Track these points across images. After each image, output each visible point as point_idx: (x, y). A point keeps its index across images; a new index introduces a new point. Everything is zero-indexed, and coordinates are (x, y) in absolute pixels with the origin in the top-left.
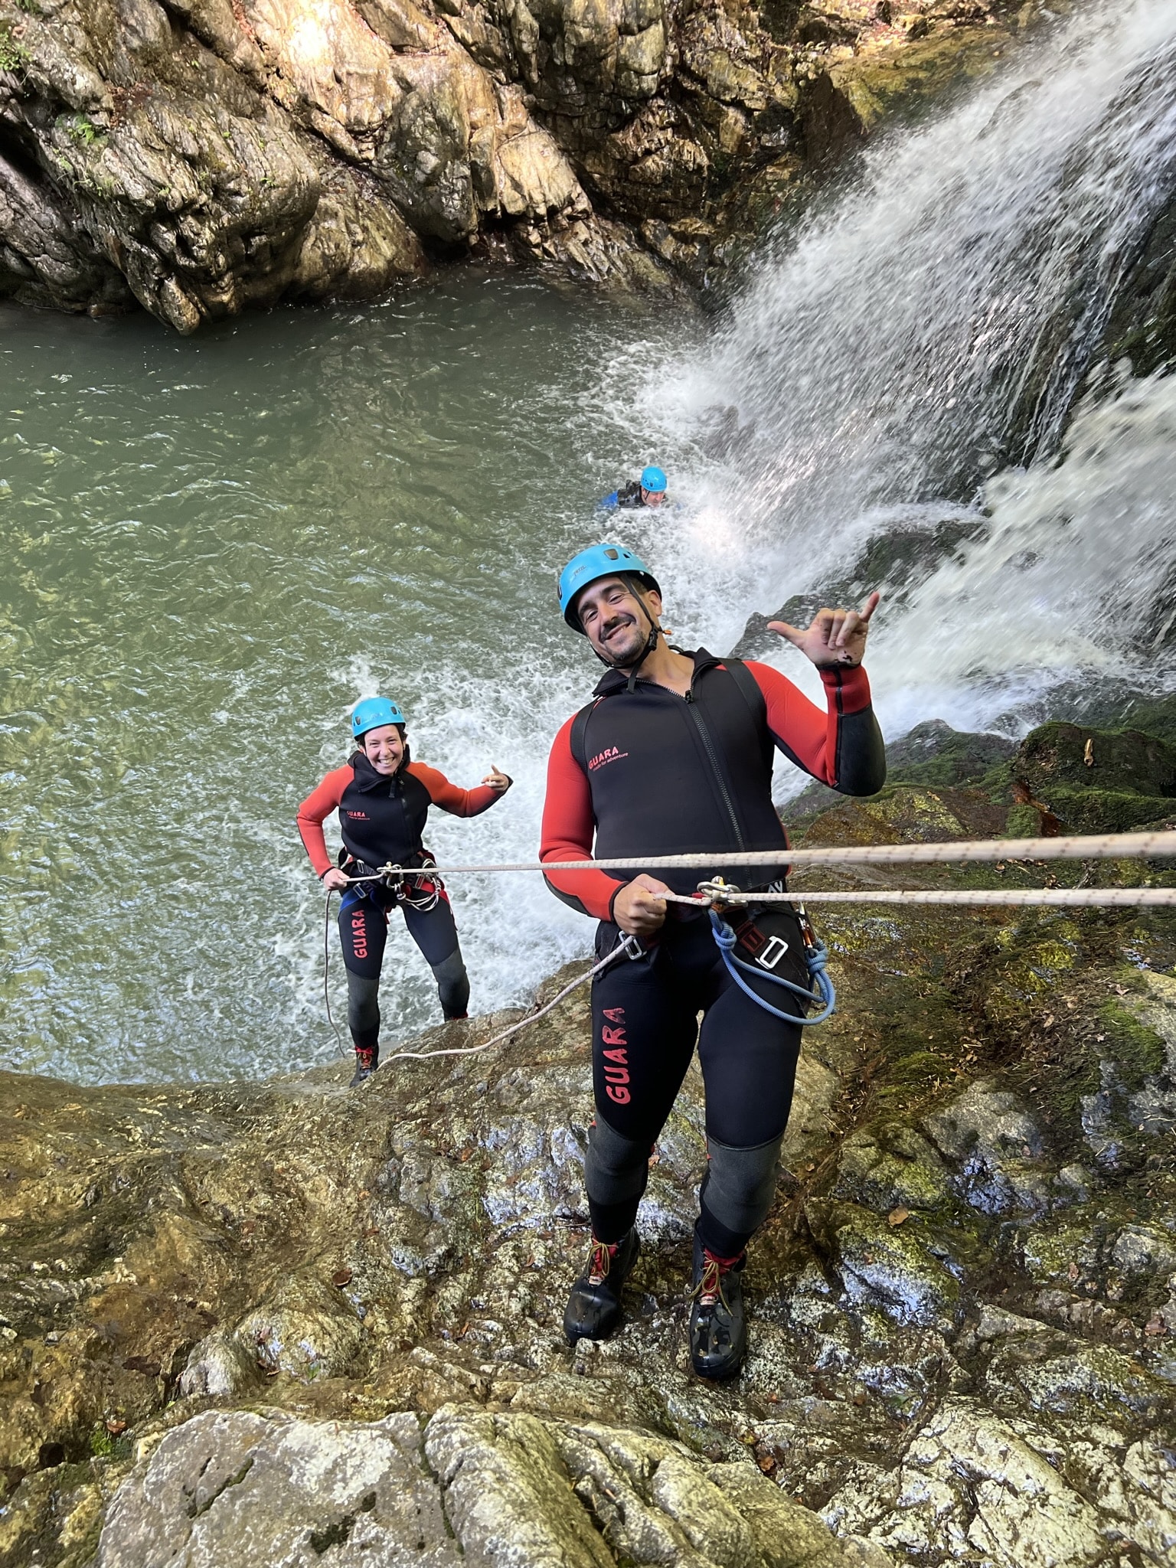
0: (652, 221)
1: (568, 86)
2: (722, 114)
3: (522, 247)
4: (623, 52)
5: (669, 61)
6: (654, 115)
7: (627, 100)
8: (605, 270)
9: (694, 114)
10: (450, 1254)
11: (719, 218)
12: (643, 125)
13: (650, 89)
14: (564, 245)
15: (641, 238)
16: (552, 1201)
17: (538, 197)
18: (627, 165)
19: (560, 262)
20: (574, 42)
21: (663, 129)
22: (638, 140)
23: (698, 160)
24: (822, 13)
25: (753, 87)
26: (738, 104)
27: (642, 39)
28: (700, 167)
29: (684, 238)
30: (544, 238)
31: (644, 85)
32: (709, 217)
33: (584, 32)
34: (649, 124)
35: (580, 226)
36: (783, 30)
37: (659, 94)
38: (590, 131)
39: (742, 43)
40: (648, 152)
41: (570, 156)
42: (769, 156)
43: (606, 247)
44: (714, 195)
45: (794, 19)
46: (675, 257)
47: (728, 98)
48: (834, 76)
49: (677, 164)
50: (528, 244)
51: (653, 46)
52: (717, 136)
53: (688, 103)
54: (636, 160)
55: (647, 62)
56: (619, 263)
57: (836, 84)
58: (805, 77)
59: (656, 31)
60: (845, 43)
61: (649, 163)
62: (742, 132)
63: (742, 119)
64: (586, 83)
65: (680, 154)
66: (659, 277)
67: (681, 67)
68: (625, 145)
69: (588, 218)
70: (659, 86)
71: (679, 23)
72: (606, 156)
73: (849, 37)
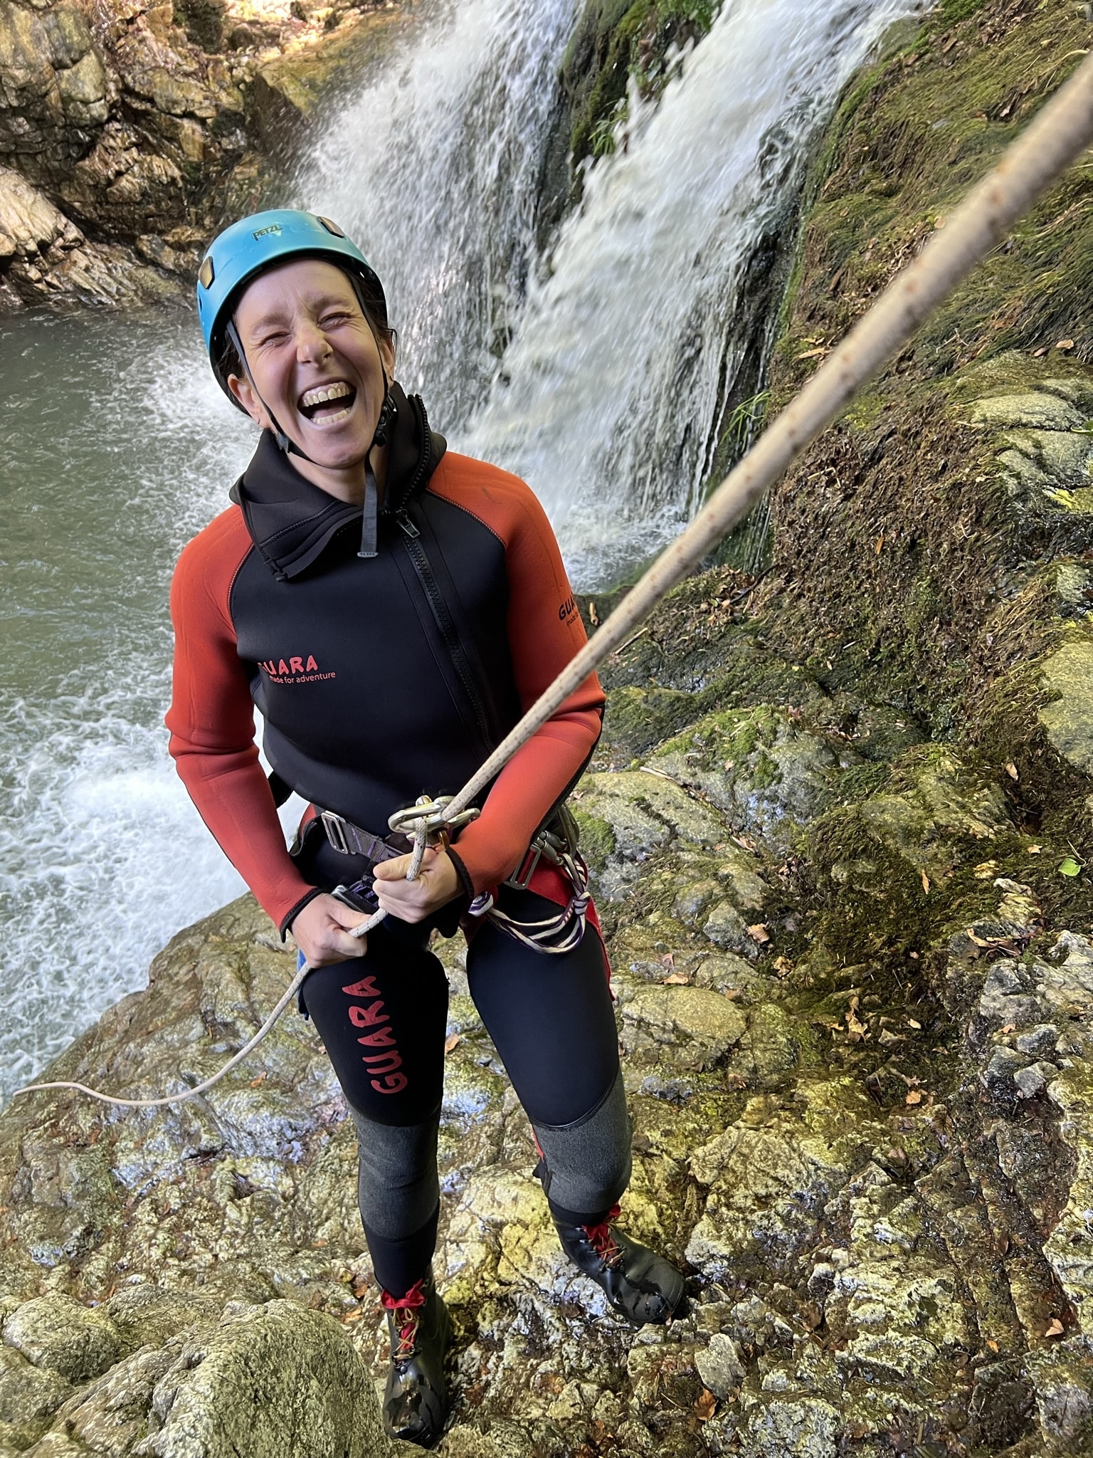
0: (144, 237)
1: (20, 125)
2: (176, 126)
3: (23, 285)
4: (63, 85)
5: (112, 86)
6: (114, 138)
7: (82, 128)
8: (114, 291)
9: (152, 131)
10: (88, 1232)
11: (207, 221)
12: (106, 149)
13: (101, 116)
14: (66, 275)
15: (140, 254)
16: (178, 1147)
17: (23, 234)
18: (102, 189)
19: (67, 292)
20: (12, 85)
21: (127, 149)
22: (106, 164)
23: (169, 173)
24: (243, 21)
25: (199, 98)
26: (189, 115)
27: (78, 71)
28: (173, 180)
29: (180, 247)
30: (44, 272)
31: (94, 113)
32: (197, 223)
33: (20, 73)
34: (112, 147)
35: (76, 254)
36: (211, 42)
37: (112, 118)
38: (56, 164)
39: (177, 59)
40: (119, 174)
41: (45, 190)
42: (233, 158)
43: (109, 269)
44: (196, 202)
45: (219, 31)
46: (178, 266)
47: (178, 111)
48: (266, 75)
49: (151, 180)
50: (29, 281)
51: (91, 76)
52: (180, 147)
53: (143, 122)
54: (110, 183)
55: (90, 91)
56: (126, 282)
57: (270, 83)
58: (243, 81)
59: (89, 63)
60: (271, 45)
61: (124, 183)
62: (202, 140)
63: (198, 128)
64: (37, 121)
65: (150, 170)
66: (168, 288)
67: (126, 90)
68: (95, 171)
69: (82, 244)
70: (110, 111)
71: (109, 48)
72: (80, 184)
73: (273, 39)
